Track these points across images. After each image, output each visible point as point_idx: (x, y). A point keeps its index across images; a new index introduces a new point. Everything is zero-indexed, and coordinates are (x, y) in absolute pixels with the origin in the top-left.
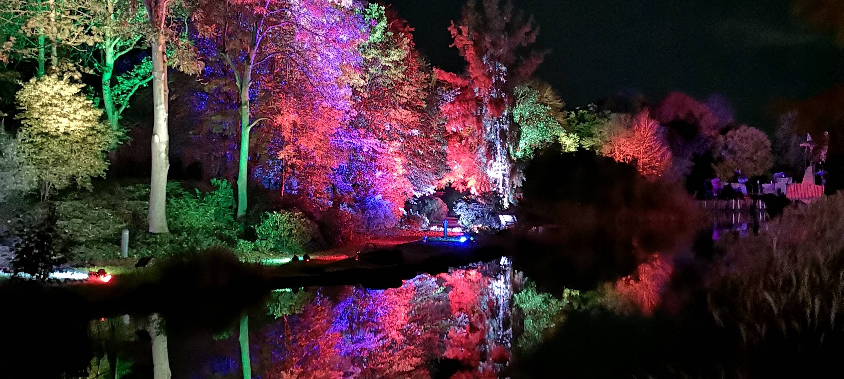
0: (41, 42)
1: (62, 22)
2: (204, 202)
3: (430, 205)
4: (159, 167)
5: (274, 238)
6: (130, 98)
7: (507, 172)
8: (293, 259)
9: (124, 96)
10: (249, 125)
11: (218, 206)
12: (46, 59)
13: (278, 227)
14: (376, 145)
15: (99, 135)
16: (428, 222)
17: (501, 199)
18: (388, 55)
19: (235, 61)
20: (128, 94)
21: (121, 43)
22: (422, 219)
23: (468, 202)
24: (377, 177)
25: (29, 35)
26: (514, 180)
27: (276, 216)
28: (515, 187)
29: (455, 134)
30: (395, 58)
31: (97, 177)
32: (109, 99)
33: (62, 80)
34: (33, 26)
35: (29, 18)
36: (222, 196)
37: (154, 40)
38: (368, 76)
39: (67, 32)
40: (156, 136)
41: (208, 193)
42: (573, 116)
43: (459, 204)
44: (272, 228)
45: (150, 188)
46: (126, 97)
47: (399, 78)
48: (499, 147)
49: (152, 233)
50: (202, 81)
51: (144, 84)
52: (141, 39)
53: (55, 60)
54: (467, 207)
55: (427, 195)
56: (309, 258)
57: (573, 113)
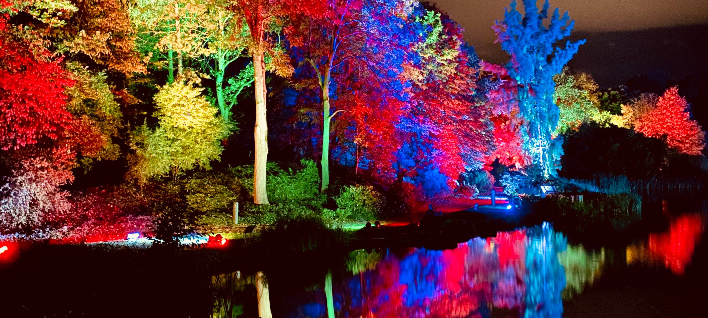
0: (171, 55)
1: (186, 39)
2: (295, 178)
3: (479, 176)
4: (260, 151)
5: (351, 207)
6: (238, 96)
7: (547, 147)
8: (366, 225)
9: (232, 95)
10: (330, 116)
11: (306, 181)
12: (174, 69)
13: (354, 198)
14: (432, 129)
15: (215, 127)
16: (478, 191)
17: (542, 171)
18: (442, 55)
19: (319, 64)
20: (235, 93)
21: (229, 54)
22: (472, 190)
23: (512, 174)
24: (434, 155)
25: (162, 50)
26: (553, 154)
27: (353, 189)
28: (554, 161)
29: (500, 116)
30: (449, 57)
31: (213, 160)
32: (221, 98)
33: (187, 85)
34: (164, 43)
35: (161, 38)
36: (309, 173)
37: (255, 51)
38: (425, 72)
39: (190, 46)
40: (258, 127)
41: (298, 171)
42: (606, 97)
43: (505, 177)
44: (349, 199)
45: (254, 168)
46: (234, 96)
47: (451, 73)
48: (539, 126)
49: (255, 204)
50: (292, 83)
51: (248, 85)
52: (245, 50)
53: (181, 69)
54: (511, 179)
55: (477, 169)
56: (379, 224)
57: (607, 94)
